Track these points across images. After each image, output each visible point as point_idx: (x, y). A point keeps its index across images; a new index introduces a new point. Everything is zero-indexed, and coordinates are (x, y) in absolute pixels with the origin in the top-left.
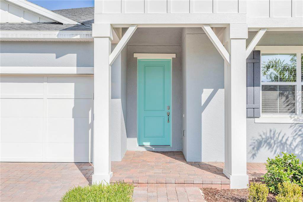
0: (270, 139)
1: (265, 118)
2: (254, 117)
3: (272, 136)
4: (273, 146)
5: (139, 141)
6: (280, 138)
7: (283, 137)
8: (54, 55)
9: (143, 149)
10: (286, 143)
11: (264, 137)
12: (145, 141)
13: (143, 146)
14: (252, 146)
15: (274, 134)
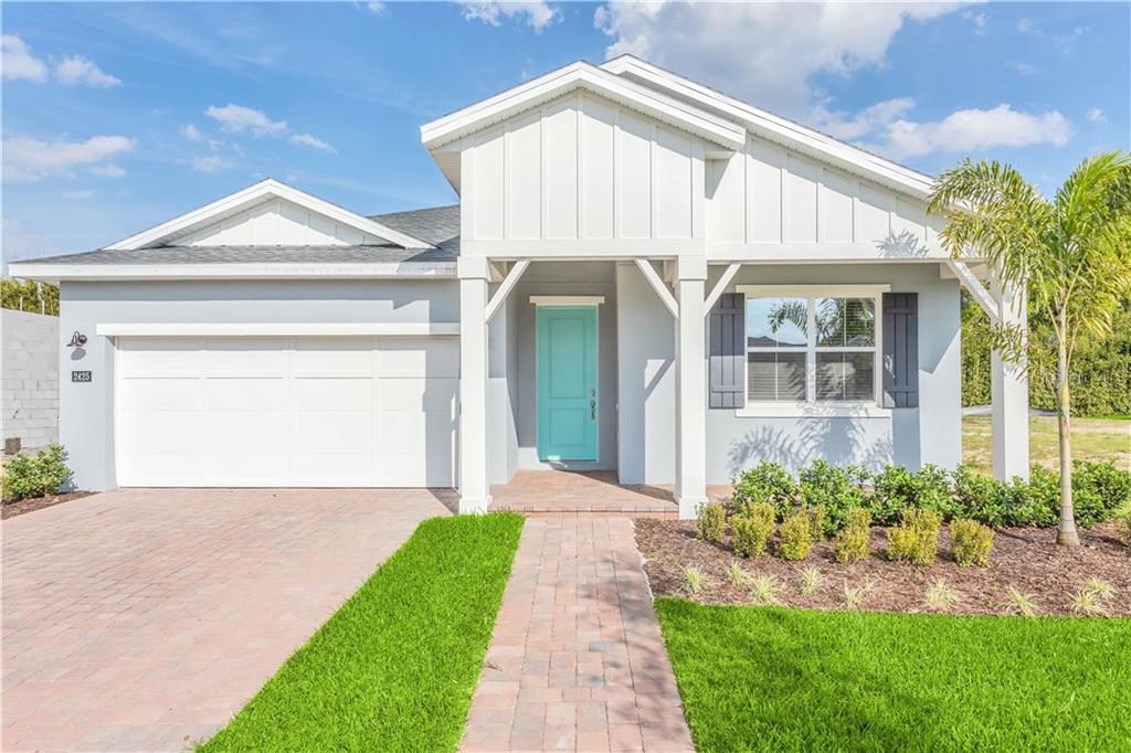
0: (762, 445)
1: (753, 408)
2: (734, 408)
3: (766, 438)
4: (768, 454)
5: (540, 454)
6: (780, 443)
7: (784, 441)
8: (391, 303)
9: (547, 467)
10: (789, 450)
11: (752, 439)
12: (553, 454)
13: (547, 461)
14: (733, 456)
15: (770, 435)
